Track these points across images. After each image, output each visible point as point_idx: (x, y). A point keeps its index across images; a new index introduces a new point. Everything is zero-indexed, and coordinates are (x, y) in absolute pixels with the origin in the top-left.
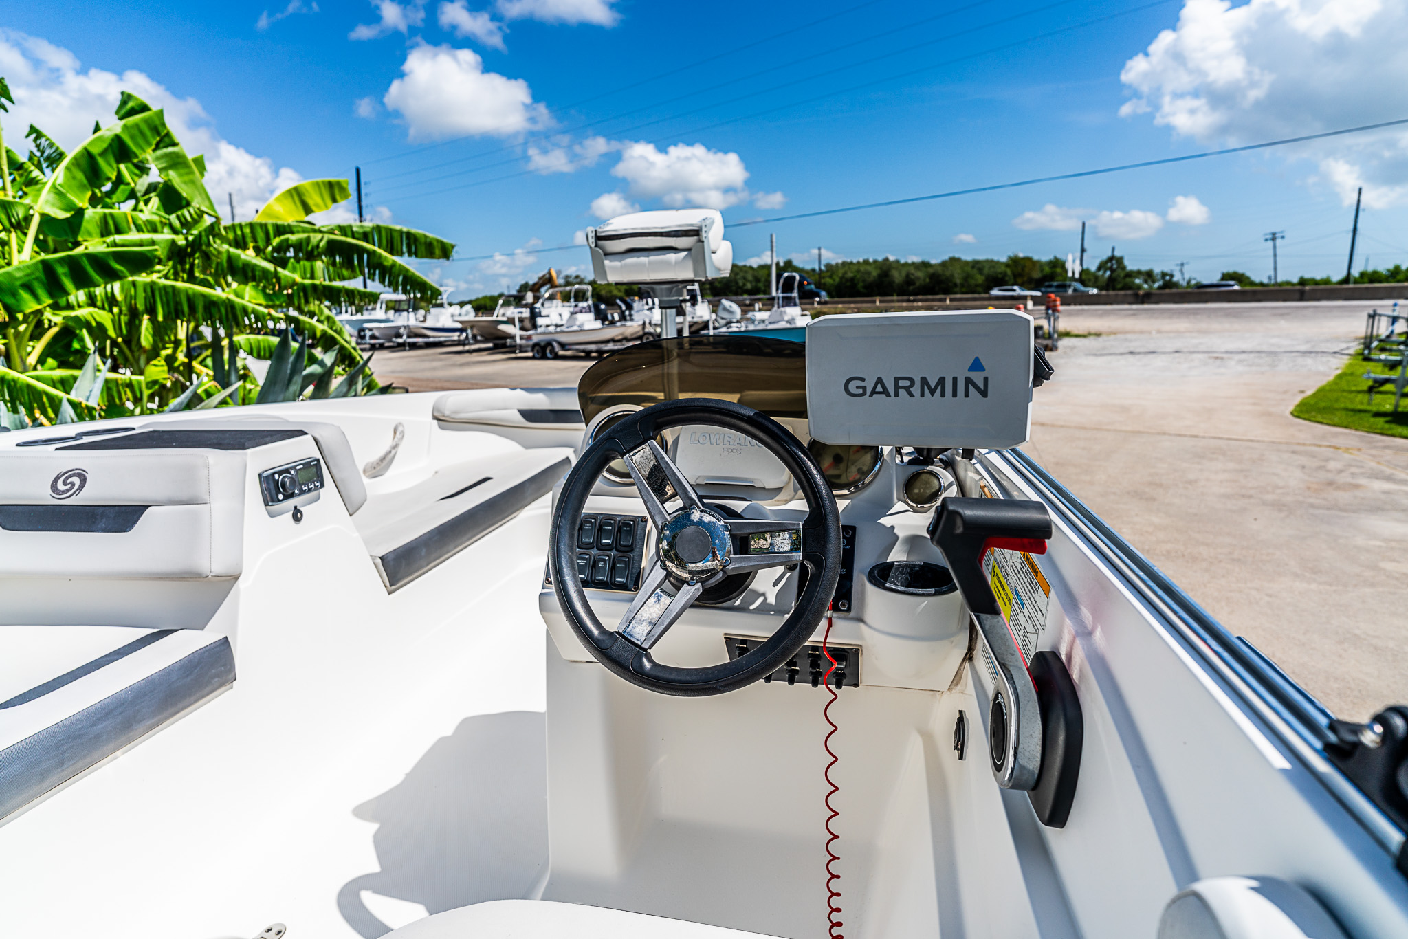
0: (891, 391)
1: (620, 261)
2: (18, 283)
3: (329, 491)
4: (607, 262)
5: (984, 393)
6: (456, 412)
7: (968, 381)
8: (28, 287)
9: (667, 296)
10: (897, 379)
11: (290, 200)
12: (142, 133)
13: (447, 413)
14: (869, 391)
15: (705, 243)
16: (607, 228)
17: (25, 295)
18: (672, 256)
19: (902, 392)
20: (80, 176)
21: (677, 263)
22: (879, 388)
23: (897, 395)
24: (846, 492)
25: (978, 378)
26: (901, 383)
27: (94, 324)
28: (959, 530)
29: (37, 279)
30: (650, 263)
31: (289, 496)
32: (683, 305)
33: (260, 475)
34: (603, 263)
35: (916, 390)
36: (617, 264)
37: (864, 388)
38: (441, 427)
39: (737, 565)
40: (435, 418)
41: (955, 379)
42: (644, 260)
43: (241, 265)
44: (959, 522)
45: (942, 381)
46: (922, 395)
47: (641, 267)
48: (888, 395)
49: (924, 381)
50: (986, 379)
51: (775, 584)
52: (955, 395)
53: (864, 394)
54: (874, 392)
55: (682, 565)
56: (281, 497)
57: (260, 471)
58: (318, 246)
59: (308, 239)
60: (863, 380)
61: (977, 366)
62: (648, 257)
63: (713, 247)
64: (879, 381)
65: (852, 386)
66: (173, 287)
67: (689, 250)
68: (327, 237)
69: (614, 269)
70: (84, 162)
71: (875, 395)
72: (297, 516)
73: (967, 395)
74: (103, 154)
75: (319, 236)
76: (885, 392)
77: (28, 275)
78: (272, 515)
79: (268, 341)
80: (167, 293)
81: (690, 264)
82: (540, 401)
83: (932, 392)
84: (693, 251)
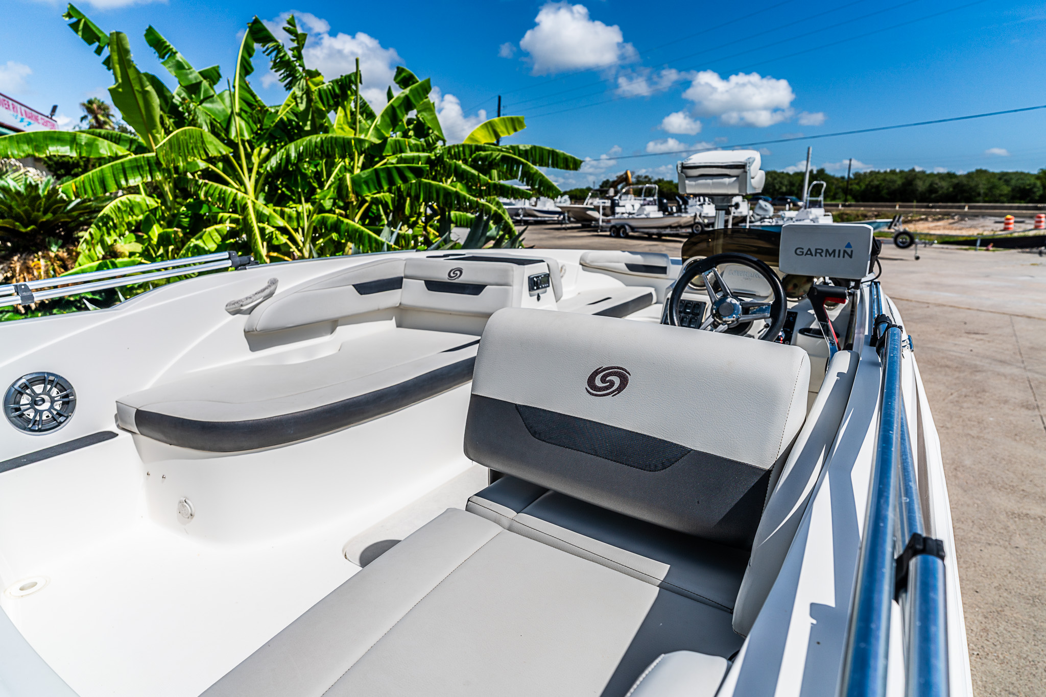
0: (814, 253)
1: (695, 181)
2: (363, 180)
3: (550, 289)
4: (687, 182)
5: (851, 256)
6: (592, 262)
7: (845, 252)
8: (366, 183)
9: (721, 203)
10: (816, 250)
11: (486, 129)
12: (419, 93)
13: (588, 262)
14: (805, 253)
15: (748, 174)
16: (689, 162)
17: (365, 187)
18: (727, 180)
19: (818, 255)
20: (388, 120)
21: (730, 184)
22: (809, 253)
23: (816, 255)
24: (796, 299)
25: (849, 250)
26: (818, 251)
27: (384, 202)
28: (816, 294)
29: (371, 179)
30: (713, 183)
31: (538, 288)
32: (730, 208)
33: (529, 277)
34: (685, 183)
35: (823, 254)
36: (693, 183)
37: (803, 252)
38: (584, 270)
39: (744, 318)
40: (581, 264)
41: (839, 251)
42: (709, 181)
43: (461, 172)
44: (816, 291)
45: (834, 251)
46: (826, 256)
47: (707, 185)
48: (812, 255)
49: (827, 251)
50: (852, 251)
51: (759, 332)
52: (839, 256)
53: (803, 254)
54: (807, 254)
55: (721, 319)
56: (535, 288)
57: (529, 275)
58: (495, 159)
59: (491, 154)
60: (803, 249)
61: (849, 246)
62: (712, 179)
63: (752, 175)
64: (809, 250)
65: (798, 251)
66: (430, 183)
67: (737, 176)
68: (502, 154)
69: (691, 186)
70: (390, 112)
71: (807, 256)
72: (539, 298)
73: (844, 257)
74: (399, 107)
75: (498, 153)
76: (811, 254)
77: (367, 177)
78: (531, 296)
79: (466, 216)
80: (426, 187)
81: (737, 185)
82: (638, 260)
83: (830, 255)
84: (740, 178)
